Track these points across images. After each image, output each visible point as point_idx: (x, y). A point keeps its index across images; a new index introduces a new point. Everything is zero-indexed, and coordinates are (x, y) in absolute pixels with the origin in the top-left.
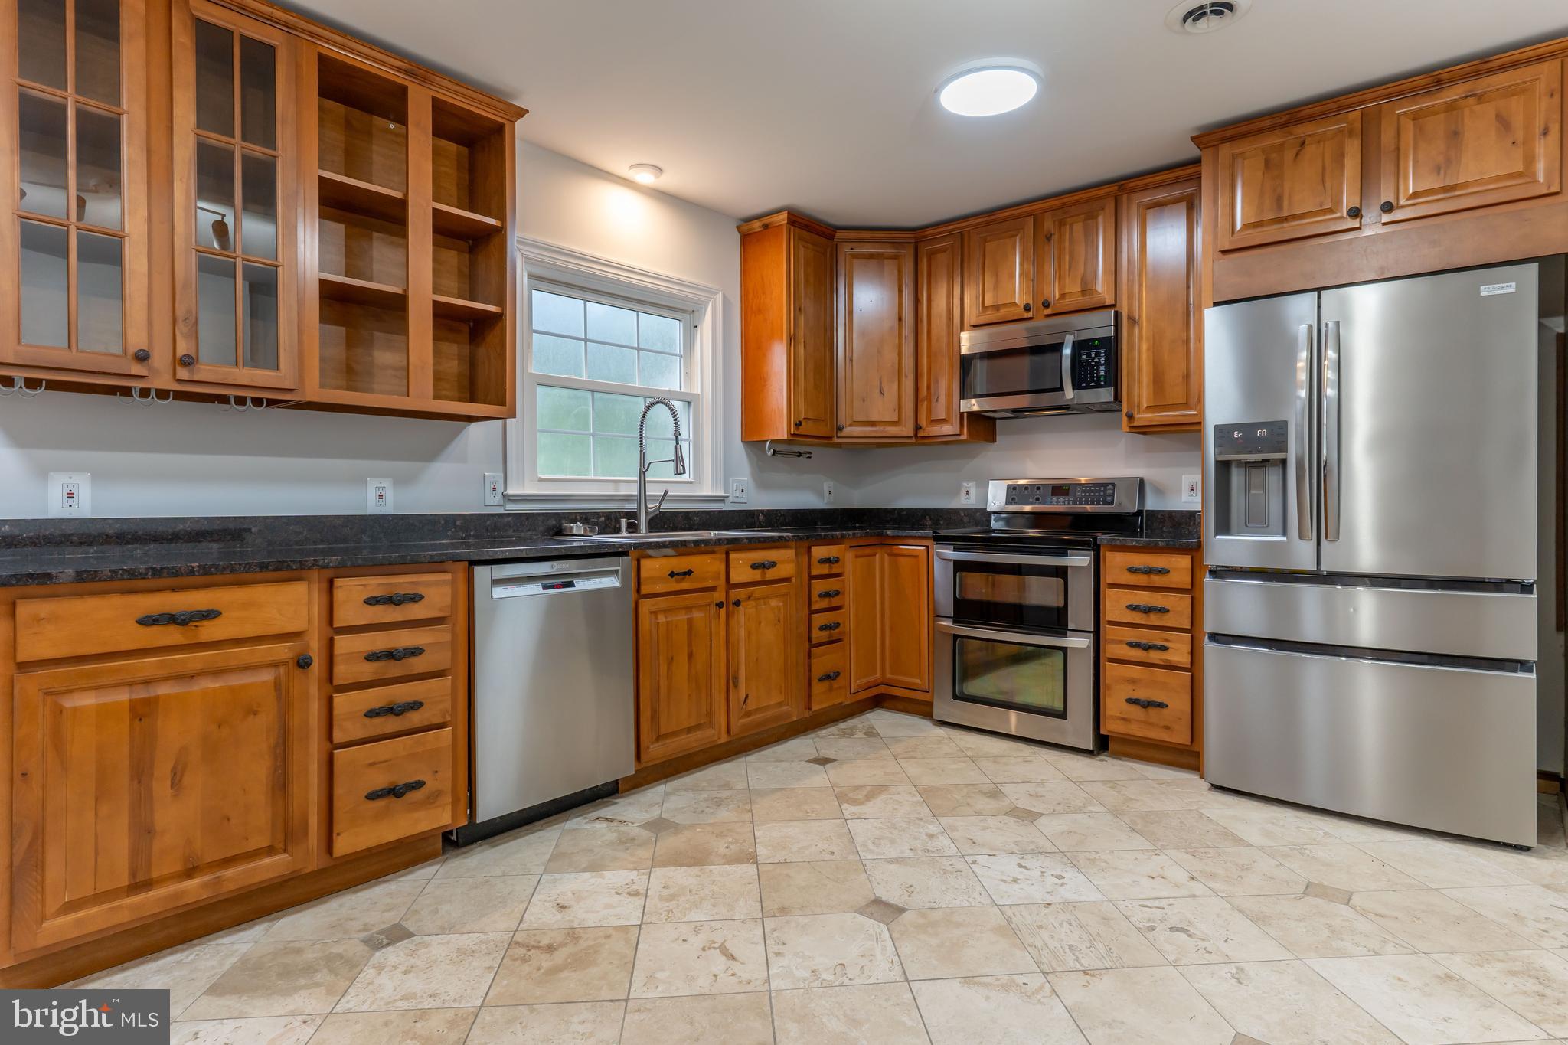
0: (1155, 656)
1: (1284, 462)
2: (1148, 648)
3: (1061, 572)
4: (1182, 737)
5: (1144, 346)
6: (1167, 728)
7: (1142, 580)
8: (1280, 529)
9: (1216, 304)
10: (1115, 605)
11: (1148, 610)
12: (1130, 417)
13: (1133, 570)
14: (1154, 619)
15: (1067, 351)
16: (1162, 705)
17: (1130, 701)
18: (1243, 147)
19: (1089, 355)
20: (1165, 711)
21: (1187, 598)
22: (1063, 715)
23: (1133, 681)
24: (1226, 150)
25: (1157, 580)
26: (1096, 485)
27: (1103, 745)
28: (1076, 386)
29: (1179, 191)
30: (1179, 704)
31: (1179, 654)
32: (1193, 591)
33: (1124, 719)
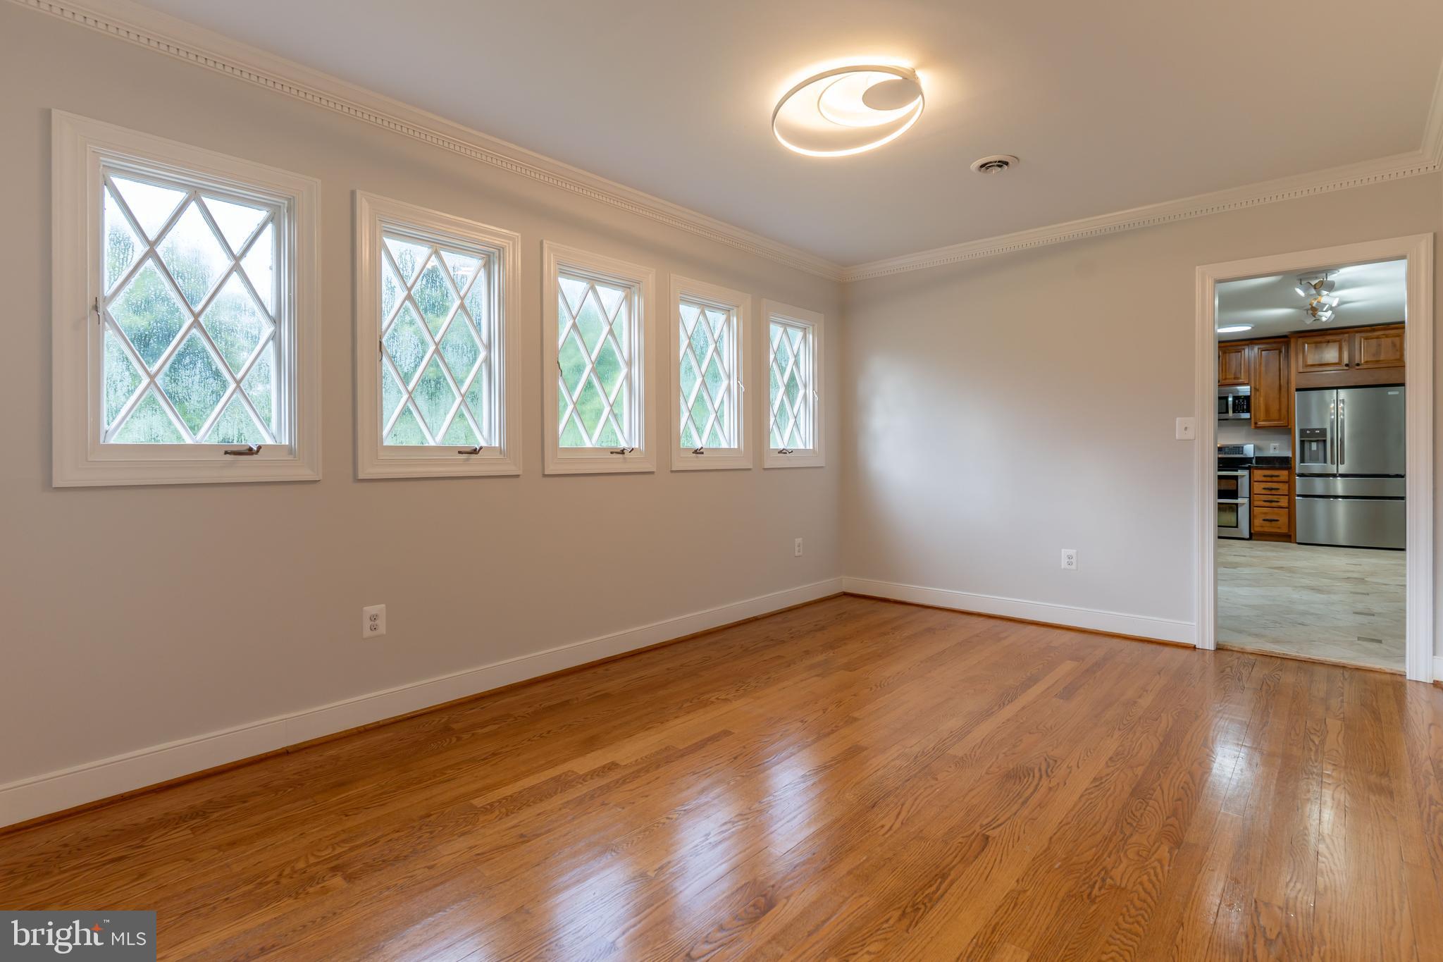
0: (1274, 504)
1: (1325, 441)
2: (1271, 501)
3: (1236, 478)
4: (1284, 530)
5: (1262, 399)
6: (1279, 528)
7: (1269, 479)
8: (1323, 461)
9: (1298, 390)
10: (1258, 488)
11: (1271, 489)
12: (1256, 423)
13: (1265, 476)
14: (1274, 492)
15: (1230, 399)
16: (1277, 520)
17: (1264, 520)
18: (1305, 340)
19: (1239, 401)
20: (1278, 522)
21: (1287, 485)
22: (1237, 527)
23: (1265, 513)
24: (1300, 340)
25: (1275, 479)
26: (1234, 447)
27: (1251, 537)
28: (1234, 412)
29: (1274, 345)
30: (1283, 520)
31: (1284, 502)
32: (1290, 483)
33: (1262, 526)
